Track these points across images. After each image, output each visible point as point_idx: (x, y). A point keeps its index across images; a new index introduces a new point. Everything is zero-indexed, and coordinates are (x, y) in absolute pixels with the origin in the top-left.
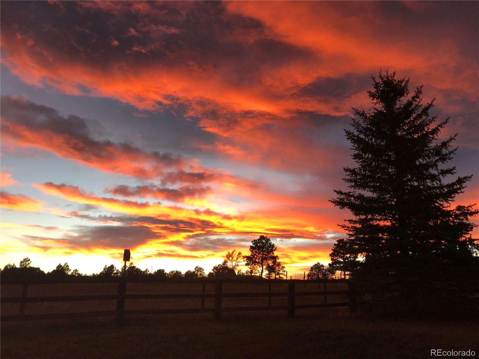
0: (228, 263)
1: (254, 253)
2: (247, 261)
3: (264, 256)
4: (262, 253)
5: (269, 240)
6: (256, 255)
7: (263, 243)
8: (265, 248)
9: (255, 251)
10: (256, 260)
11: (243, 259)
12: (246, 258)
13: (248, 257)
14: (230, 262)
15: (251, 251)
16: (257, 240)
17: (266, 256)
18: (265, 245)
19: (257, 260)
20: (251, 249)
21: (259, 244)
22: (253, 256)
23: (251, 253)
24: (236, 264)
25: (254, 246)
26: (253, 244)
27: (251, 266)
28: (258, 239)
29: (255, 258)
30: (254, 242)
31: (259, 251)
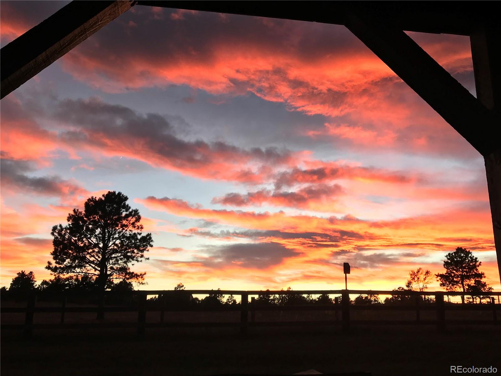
0: (413, 285)
1: (450, 270)
2: (441, 280)
3: (464, 274)
4: (461, 270)
5: (469, 253)
6: (454, 273)
7: (461, 257)
8: (465, 263)
9: (451, 268)
10: (453, 279)
11: (436, 278)
12: (440, 277)
13: (442, 276)
14: (416, 283)
15: (446, 268)
16: (452, 254)
17: (467, 273)
18: (465, 259)
19: (455, 279)
20: (445, 266)
21: (455, 258)
22: (449, 274)
23: (447, 270)
24: (423, 286)
25: (450, 261)
26: (448, 259)
27: (448, 287)
28: (454, 252)
29: (452, 276)
30: (449, 257)
31: (456, 267)
